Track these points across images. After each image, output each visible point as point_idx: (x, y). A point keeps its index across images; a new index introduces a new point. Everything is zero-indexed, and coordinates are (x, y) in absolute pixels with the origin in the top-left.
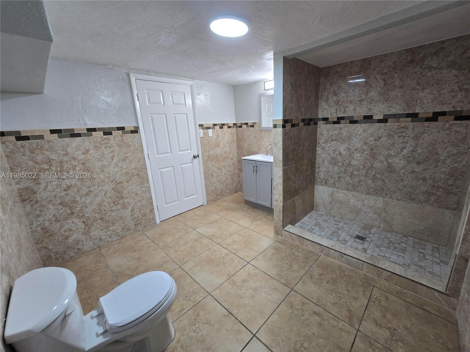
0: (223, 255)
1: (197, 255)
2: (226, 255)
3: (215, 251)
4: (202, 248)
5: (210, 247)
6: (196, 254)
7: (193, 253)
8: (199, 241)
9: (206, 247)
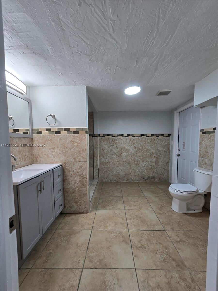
0: (133, 220)
1: (150, 231)
2: (131, 219)
3: (135, 226)
4: (142, 235)
5: (135, 231)
6: (150, 233)
7: (152, 236)
8: (141, 244)
9: (139, 234)
